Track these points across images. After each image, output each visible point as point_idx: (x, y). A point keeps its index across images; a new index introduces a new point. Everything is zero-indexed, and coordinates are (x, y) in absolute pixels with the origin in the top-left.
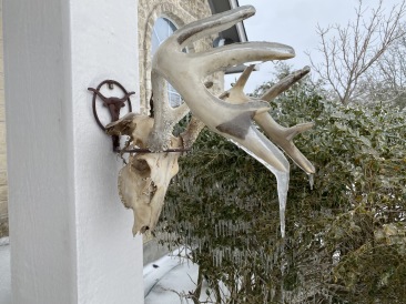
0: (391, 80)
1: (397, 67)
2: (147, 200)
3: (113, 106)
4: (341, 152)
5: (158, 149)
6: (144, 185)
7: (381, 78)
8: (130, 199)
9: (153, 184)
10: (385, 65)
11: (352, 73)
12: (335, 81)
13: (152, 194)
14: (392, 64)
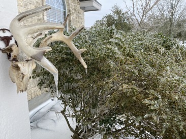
0: (163, 15)
1: (165, 8)
2: (21, 80)
3: (6, 40)
4: (109, 56)
5: (22, 60)
6: (19, 74)
7: (158, 14)
8: (14, 80)
9: (22, 73)
10: (160, 7)
11: (144, 11)
12: (137, 15)
13: (23, 78)
14: (163, 7)
